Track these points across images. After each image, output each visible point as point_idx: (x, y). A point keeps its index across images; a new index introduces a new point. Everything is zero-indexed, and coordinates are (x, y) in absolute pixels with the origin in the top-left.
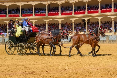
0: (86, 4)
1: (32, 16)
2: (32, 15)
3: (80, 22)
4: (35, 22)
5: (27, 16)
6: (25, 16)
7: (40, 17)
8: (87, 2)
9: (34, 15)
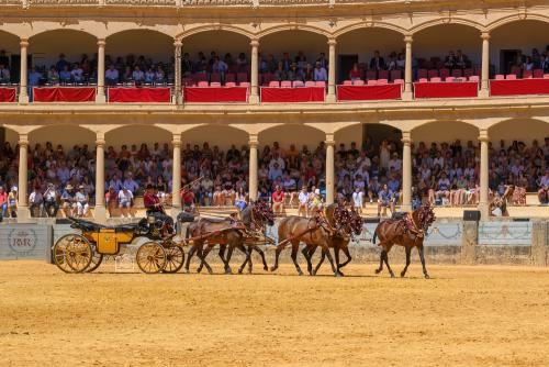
0: (405, 43)
1: (92, 98)
2: (89, 96)
3: (354, 144)
4: (107, 135)
5: (58, 100)
6: (52, 100)
7: (138, 108)
8: (412, 33)
9: (100, 97)
